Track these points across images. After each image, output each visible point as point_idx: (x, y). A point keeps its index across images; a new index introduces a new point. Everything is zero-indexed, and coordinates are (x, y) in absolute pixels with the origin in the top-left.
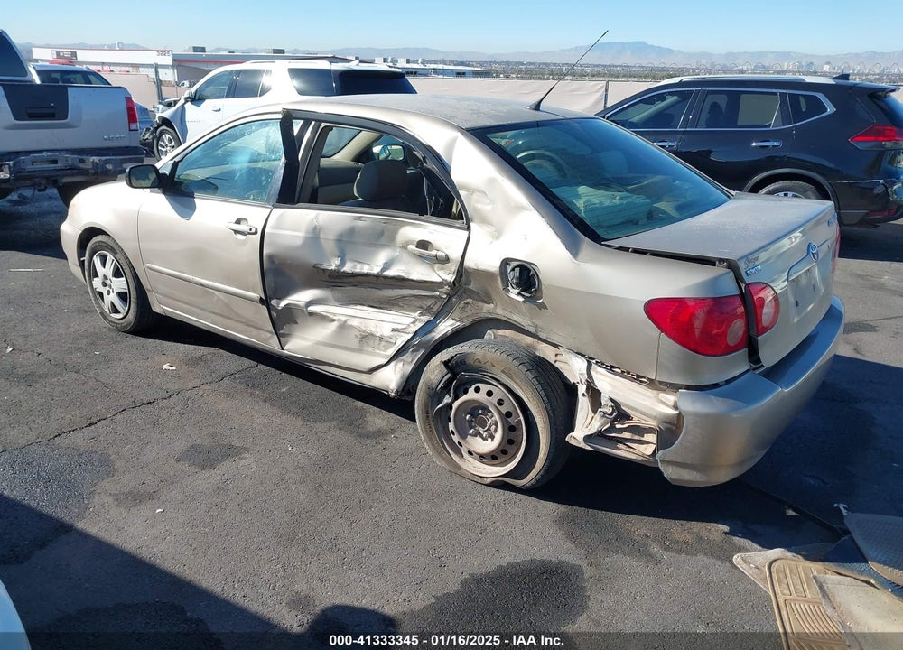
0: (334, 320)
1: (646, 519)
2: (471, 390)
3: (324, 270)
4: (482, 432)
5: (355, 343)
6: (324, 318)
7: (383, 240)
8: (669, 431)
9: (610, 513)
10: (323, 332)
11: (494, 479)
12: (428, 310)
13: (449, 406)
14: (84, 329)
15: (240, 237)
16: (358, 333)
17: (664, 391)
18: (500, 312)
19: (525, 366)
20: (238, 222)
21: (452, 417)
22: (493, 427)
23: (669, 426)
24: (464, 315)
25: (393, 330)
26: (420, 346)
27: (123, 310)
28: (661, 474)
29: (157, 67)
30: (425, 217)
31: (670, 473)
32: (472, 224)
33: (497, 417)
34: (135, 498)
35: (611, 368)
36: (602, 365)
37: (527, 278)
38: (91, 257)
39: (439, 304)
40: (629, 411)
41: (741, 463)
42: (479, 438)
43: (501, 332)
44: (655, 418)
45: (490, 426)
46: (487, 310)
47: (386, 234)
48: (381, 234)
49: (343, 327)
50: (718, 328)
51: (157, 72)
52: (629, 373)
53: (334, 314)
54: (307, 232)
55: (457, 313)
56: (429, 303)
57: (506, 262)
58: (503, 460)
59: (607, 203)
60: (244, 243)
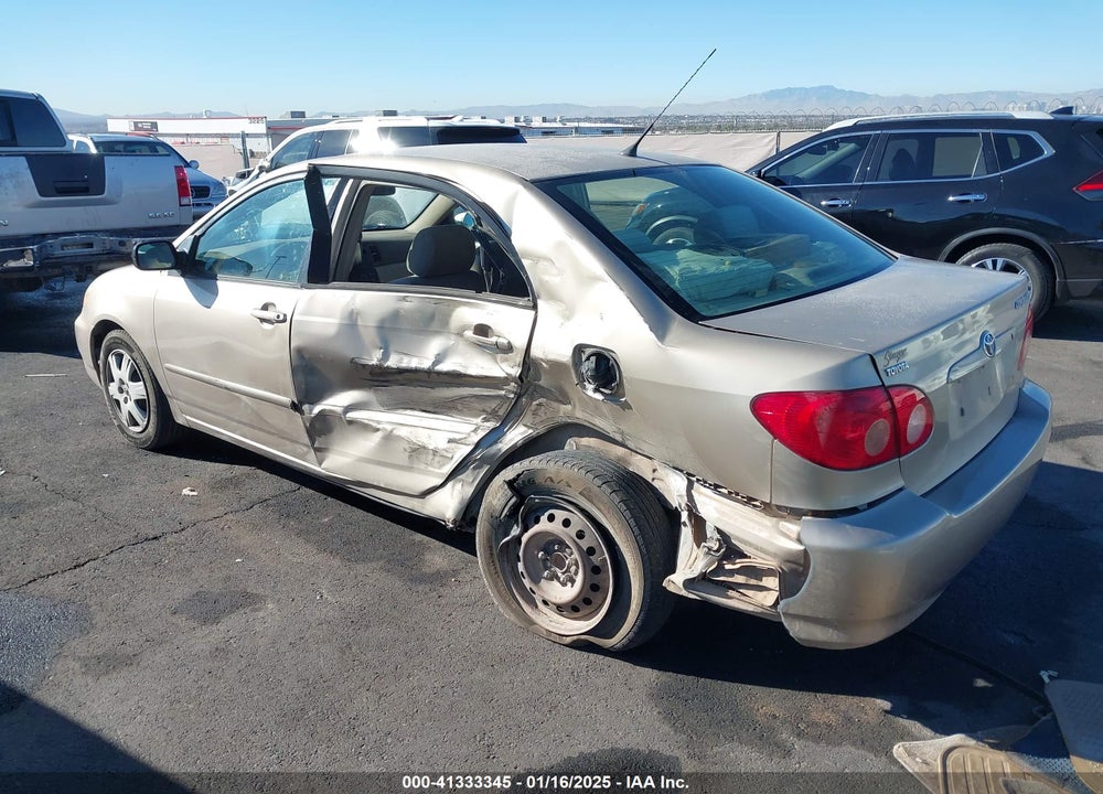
0: (378, 430)
1: (776, 692)
2: (544, 518)
3: (364, 366)
4: (560, 574)
5: (403, 458)
6: (366, 428)
7: (435, 326)
8: (794, 573)
9: (727, 684)
10: (365, 445)
11: (575, 637)
12: (492, 415)
13: (518, 539)
14: (96, 446)
15: (266, 326)
16: (407, 446)
17: (782, 517)
18: (581, 415)
19: (609, 486)
20: (265, 307)
21: (521, 554)
22: (573, 568)
23: (794, 566)
24: (538, 419)
25: (450, 441)
26: (483, 461)
27: (142, 422)
28: (786, 632)
29: (244, 136)
30: (483, 295)
31: (797, 630)
32: (539, 302)
33: (576, 555)
34: (108, 663)
35: (716, 487)
36: (704, 483)
37: (604, 369)
38: (106, 358)
39: (505, 406)
40: (742, 547)
41: (895, 617)
42: (555, 583)
43: (585, 441)
44: (775, 555)
45: (569, 568)
46: (564, 412)
47: (436, 318)
48: (432, 318)
49: (389, 438)
50: (853, 432)
51: (244, 142)
52: (737, 494)
53: (379, 422)
54: (342, 319)
55: (528, 418)
56: (493, 404)
57: (579, 349)
58: (587, 612)
59: (712, 269)
60: (272, 333)
